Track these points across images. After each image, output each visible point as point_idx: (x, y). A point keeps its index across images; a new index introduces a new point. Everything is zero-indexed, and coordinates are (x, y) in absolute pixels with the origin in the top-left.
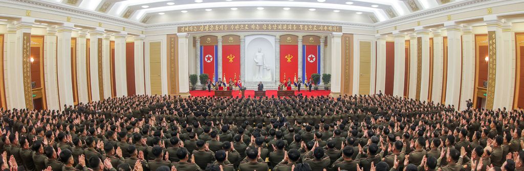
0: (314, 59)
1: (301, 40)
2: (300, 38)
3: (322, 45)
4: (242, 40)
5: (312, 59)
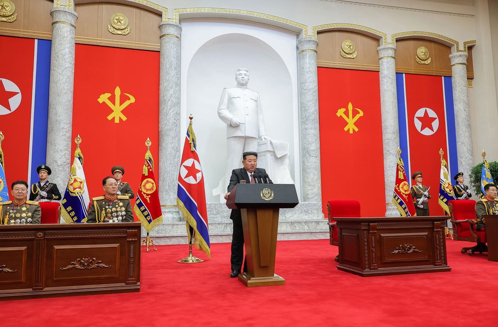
0: (436, 125)
1: (391, 53)
2: (388, 42)
3: (459, 73)
4: (171, 31)
5: (427, 121)
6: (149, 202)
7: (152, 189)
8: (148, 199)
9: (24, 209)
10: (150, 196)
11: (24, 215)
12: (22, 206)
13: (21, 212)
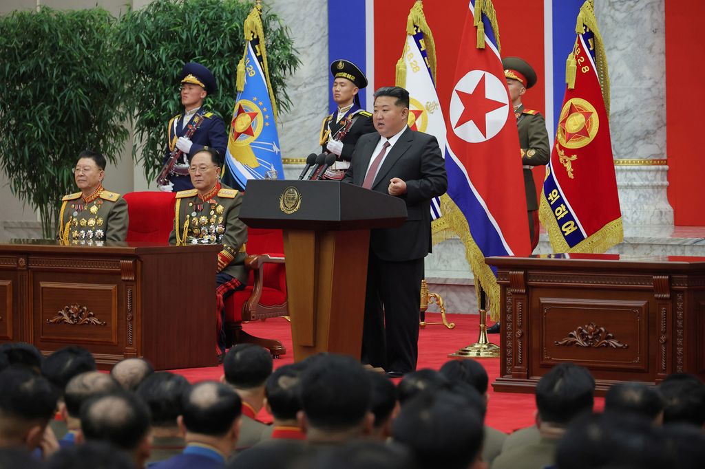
6: (571, 175)
7: (584, 132)
8: (568, 167)
9: (94, 209)
10: (574, 157)
11: (92, 222)
12: (91, 203)
13: (89, 215)
